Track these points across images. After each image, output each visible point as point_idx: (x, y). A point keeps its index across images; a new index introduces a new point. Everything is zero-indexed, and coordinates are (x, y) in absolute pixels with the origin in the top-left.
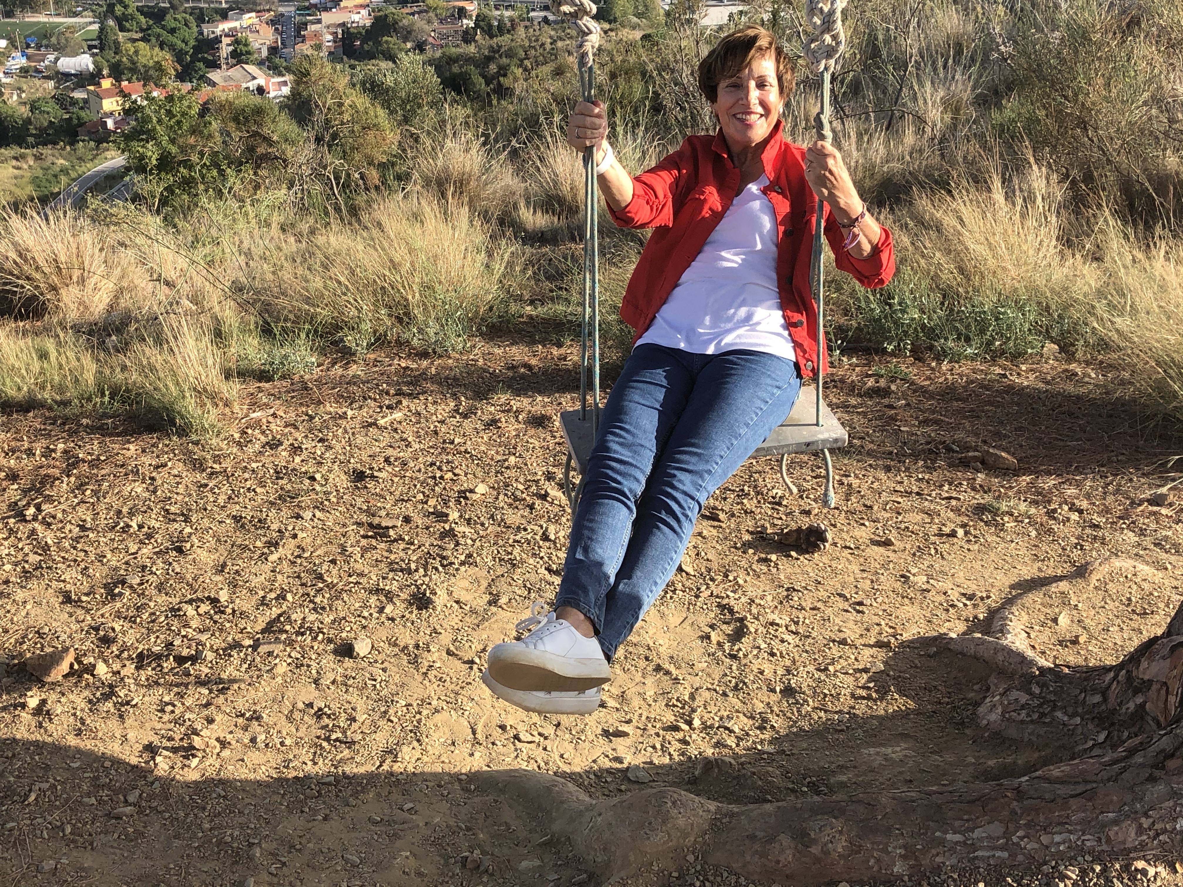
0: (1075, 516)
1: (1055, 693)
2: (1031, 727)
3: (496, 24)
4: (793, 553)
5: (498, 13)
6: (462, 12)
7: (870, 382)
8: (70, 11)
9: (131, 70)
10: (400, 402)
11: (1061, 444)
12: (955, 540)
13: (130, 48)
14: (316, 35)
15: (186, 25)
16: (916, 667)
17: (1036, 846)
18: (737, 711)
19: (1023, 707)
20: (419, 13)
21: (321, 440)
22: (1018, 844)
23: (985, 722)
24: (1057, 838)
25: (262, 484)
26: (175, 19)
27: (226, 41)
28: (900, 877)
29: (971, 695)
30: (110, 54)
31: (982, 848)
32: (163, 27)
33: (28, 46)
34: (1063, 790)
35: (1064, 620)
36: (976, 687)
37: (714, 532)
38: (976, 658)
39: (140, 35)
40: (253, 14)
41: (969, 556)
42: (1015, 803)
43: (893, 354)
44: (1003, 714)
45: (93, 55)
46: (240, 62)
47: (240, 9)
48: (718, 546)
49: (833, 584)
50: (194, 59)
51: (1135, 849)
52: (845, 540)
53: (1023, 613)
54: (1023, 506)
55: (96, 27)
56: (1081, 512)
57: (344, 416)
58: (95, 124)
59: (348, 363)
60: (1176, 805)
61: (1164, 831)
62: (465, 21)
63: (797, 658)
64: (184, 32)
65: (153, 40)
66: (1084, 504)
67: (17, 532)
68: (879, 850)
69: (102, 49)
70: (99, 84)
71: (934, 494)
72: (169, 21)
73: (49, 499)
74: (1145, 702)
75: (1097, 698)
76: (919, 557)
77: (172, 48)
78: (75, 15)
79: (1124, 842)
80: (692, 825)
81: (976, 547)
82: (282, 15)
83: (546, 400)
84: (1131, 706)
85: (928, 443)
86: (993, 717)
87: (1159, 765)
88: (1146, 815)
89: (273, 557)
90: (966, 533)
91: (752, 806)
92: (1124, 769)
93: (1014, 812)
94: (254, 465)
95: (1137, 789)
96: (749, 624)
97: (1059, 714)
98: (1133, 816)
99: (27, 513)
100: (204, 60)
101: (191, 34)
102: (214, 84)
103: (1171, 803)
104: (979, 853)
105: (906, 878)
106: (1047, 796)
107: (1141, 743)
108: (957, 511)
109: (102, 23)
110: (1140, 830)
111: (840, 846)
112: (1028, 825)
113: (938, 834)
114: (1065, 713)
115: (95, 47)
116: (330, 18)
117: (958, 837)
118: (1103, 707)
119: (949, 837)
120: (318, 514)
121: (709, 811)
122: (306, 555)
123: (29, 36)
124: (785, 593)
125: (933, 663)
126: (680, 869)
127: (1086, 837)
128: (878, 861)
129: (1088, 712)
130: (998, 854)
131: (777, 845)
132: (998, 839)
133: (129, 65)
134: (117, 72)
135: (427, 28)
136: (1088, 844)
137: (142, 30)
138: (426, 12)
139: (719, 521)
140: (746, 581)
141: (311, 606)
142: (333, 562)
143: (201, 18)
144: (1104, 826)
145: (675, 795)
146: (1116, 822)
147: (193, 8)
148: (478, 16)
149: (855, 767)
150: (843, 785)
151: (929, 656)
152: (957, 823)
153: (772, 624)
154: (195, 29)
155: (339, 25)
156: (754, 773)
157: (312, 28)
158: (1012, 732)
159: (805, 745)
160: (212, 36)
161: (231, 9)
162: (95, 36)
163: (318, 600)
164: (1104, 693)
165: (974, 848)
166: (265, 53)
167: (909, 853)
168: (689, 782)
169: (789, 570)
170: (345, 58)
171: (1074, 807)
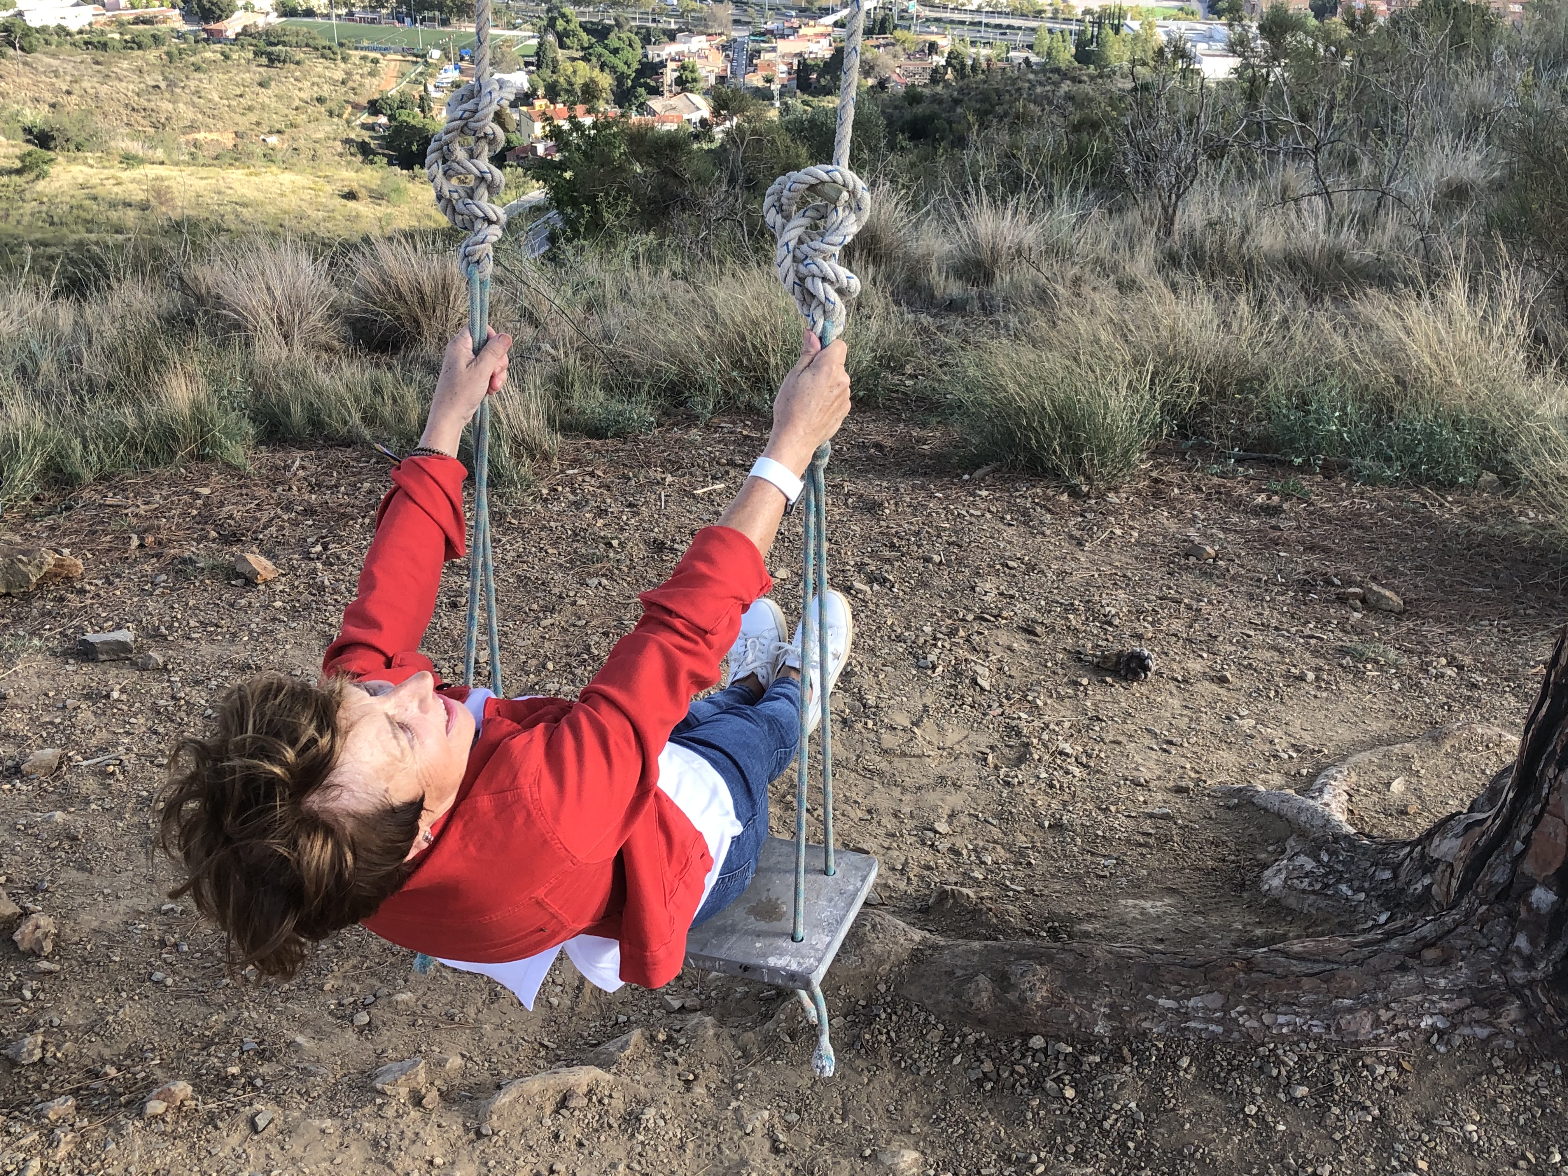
0: (1451, 672)
1: (1343, 863)
2: (1313, 897)
3: (970, 62)
4: (1109, 680)
5: (974, 50)
6: (933, 48)
7: (1261, 499)
8: (508, 23)
9: (567, 91)
10: (727, 472)
11: (1464, 589)
12: (1303, 684)
13: (568, 67)
14: (769, 65)
15: (630, 45)
16: (1210, 818)
17: (1256, 1024)
18: (995, 842)
19: (1307, 875)
20: (885, 46)
21: (630, 505)
22: (1236, 1020)
23: (1266, 887)
24: (1281, 1019)
25: (555, 544)
26: (619, 38)
27: (671, 65)
28: (1100, 1039)
29: (1263, 856)
30: (547, 73)
31: (1195, 1019)
32: (606, 47)
33: (462, 59)
34: (1298, 967)
35: (1398, 786)
36: (1270, 848)
37: (1027, 647)
38: (1279, 816)
39: (581, 54)
40: (704, 38)
41: (1315, 703)
42: (1242, 975)
43: (1300, 469)
44: (1285, 881)
45: (530, 73)
46: (684, 90)
47: (690, 31)
48: (1026, 663)
49: (1143, 718)
50: (636, 83)
51: (1368, 1043)
52: (1173, 671)
53: (1353, 774)
54: (1392, 654)
55: (535, 42)
56: (1461, 668)
57: (661, 483)
58: (525, 150)
59: (689, 426)
60: (1425, 1000)
61: (1406, 1027)
62: (936, 58)
63: (1078, 792)
64: (627, 54)
65: (594, 59)
66: (1468, 660)
67: (296, 569)
68: (1081, 1006)
69: (539, 67)
70: (532, 105)
71: (1293, 630)
72: (613, 40)
73: (340, 540)
74: (1432, 884)
75: (1387, 875)
76: (1255, 699)
77: (613, 69)
78: (515, 27)
79: (1356, 1034)
80: (889, 953)
81: (1325, 694)
82: (735, 41)
83: (885, 484)
84: (1419, 886)
85: (1308, 573)
86: (1276, 882)
87: (1415, 954)
88: (1387, 1007)
89: (545, 623)
90: (1317, 678)
91: (960, 941)
92: (1375, 953)
93: (1237, 985)
94: (553, 524)
95: (1383, 976)
96: (1033, 750)
97: (1344, 888)
98: (1372, 1006)
99: (313, 550)
100: (646, 86)
101: (634, 56)
102: (654, 113)
103: (1419, 998)
104: (1192, 1024)
105: (1107, 1040)
106: (1279, 971)
107: (1403, 927)
108: (1315, 653)
109: (541, 38)
110: (1377, 1023)
111: (1039, 995)
112: (1251, 1001)
113: (1149, 997)
114: (1350, 887)
115: (532, 64)
116: (784, 46)
117: (1171, 1004)
118: (1392, 885)
119: (1161, 1001)
120: (604, 581)
121: (912, 940)
122: (579, 623)
123: (464, 47)
124: (1087, 722)
125: (1230, 816)
126: (869, 998)
127: (1314, 1022)
128: (1079, 1017)
129: (1373, 889)
130: (1212, 1027)
131: (973, 986)
132: (1215, 1011)
133: (566, 86)
134: (552, 93)
135: (892, 63)
136: (1315, 1030)
137: (583, 49)
138: (893, 45)
139: (1036, 635)
140: (1046, 704)
141: (570, 676)
142: (606, 634)
143: (647, 39)
144: (1336, 1012)
145: (878, 919)
146: (1350, 1010)
147: (639, 27)
148: (950, 53)
149: (1105, 917)
150: (1086, 934)
151: (1229, 808)
152: (1173, 988)
153: (1061, 753)
154: (640, 51)
155: (796, 55)
156: (990, 910)
157: (766, 56)
158: (1292, 902)
159: (1058, 887)
160: (657, 60)
161: (680, 30)
162: (532, 51)
163: (578, 672)
164: (1396, 869)
165: (1187, 1017)
166: (712, 80)
167: (1115, 1013)
168: (920, 911)
169: (1098, 697)
170: (798, 92)
171: (1306, 988)
